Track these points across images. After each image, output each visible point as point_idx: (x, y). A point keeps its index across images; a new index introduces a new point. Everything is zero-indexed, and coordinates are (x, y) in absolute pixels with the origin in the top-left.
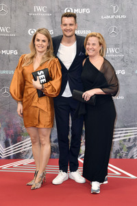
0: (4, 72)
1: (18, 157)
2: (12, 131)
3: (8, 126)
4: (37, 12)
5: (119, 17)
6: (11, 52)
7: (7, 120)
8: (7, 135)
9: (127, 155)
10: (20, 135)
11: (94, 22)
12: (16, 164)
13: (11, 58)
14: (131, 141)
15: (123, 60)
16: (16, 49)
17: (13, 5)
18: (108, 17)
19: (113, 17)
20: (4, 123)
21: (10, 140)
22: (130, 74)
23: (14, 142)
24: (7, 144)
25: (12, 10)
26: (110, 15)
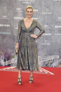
0: (5, 33)
1: (9, 65)
2: (7, 56)
3: (6, 54)
4: (18, 10)
5: (49, 13)
6: (7, 25)
7: (5, 51)
8: (5, 57)
9: (50, 66)
10: (10, 57)
11: (39, 15)
13: (7, 28)
14: (52, 61)
15: (50, 30)
17: (9, 8)
18: (45, 13)
19: (46, 13)
21: (6, 59)
22: (53, 35)
23: (8, 60)
25: (8, 9)
26: (46, 12)
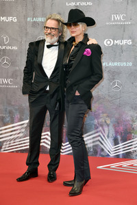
12: (125, 164)
16: (130, 38)
20: (113, 119)
24: (116, 142)
